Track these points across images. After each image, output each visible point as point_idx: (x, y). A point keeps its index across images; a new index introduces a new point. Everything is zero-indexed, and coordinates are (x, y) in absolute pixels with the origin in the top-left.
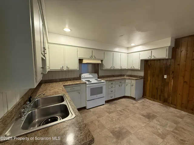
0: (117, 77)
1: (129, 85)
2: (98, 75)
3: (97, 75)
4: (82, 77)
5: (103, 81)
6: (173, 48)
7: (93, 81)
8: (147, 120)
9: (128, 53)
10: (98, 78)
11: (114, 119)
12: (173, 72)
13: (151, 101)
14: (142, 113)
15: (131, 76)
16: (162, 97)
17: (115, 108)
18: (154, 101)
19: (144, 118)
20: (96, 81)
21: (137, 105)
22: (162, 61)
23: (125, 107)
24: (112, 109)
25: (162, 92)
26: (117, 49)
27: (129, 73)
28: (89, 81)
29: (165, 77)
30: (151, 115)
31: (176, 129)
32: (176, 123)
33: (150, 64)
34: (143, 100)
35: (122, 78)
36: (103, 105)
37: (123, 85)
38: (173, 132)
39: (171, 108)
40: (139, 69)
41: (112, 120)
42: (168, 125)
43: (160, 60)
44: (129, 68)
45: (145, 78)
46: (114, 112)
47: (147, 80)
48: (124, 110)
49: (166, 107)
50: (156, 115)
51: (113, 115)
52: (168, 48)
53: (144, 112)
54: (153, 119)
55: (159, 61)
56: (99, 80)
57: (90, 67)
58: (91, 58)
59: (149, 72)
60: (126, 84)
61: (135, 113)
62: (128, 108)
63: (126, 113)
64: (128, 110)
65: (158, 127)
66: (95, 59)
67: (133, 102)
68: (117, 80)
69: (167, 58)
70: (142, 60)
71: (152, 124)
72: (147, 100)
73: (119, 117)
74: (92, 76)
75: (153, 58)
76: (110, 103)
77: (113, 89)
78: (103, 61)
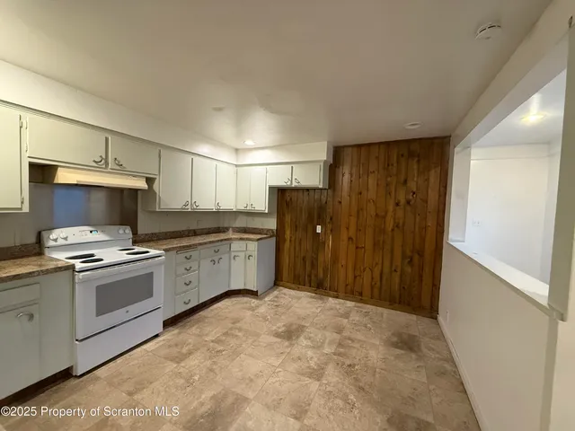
0: (205, 236)
1: (242, 255)
2: (135, 232)
3: (128, 230)
4: (52, 243)
5: (153, 252)
6: (331, 165)
7: (111, 255)
8: (287, 343)
9: (236, 166)
10: (135, 243)
11: (195, 374)
12: (331, 219)
13: (293, 292)
14: (274, 328)
15: (245, 230)
16: (313, 277)
17: (199, 336)
18: (298, 289)
19: (279, 340)
20: (124, 256)
21: (262, 310)
22: (312, 193)
23: (231, 325)
24: (190, 341)
25: (313, 265)
26: (204, 149)
27: (240, 222)
28: (92, 255)
29: (319, 229)
30: (294, 327)
31: (340, 345)
32: (339, 330)
33: (288, 199)
34: (276, 293)
35: (222, 236)
36: (157, 336)
37: (225, 257)
38: (335, 354)
39: (330, 299)
40: (267, 211)
41: (187, 381)
42: (327, 341)
43: (308, 189)
44: (241, 207)
45: (278, 235)
46: (197, 350)
47: (285, 240)
48: (226, 334)
49: (321, 299)
50: (303, 323)
51: (193, 362)
52: (322, 164)
53: (280, 326)
54: (298, 337)
55: (306, 193)
56: (137, 249)
57: (99, 203)
58: (102, 164)
59: (288, 218)
60: (233, 254)
61: (258, 335)
62: (238, 325)
63: (233, 342)
64: (240, 330)
65: (310, 353)
66: (121, 169)
67: (253, 305)
68: (205, 243)
69: (321, 186)
70: (271, 188)
71: (296, 351)
72: (286, 291)
73: (215, 363)
74: (108, 234)
75: (294, 184)
76: (180, 324)
77: (192, 276)
78: (157, 182)
